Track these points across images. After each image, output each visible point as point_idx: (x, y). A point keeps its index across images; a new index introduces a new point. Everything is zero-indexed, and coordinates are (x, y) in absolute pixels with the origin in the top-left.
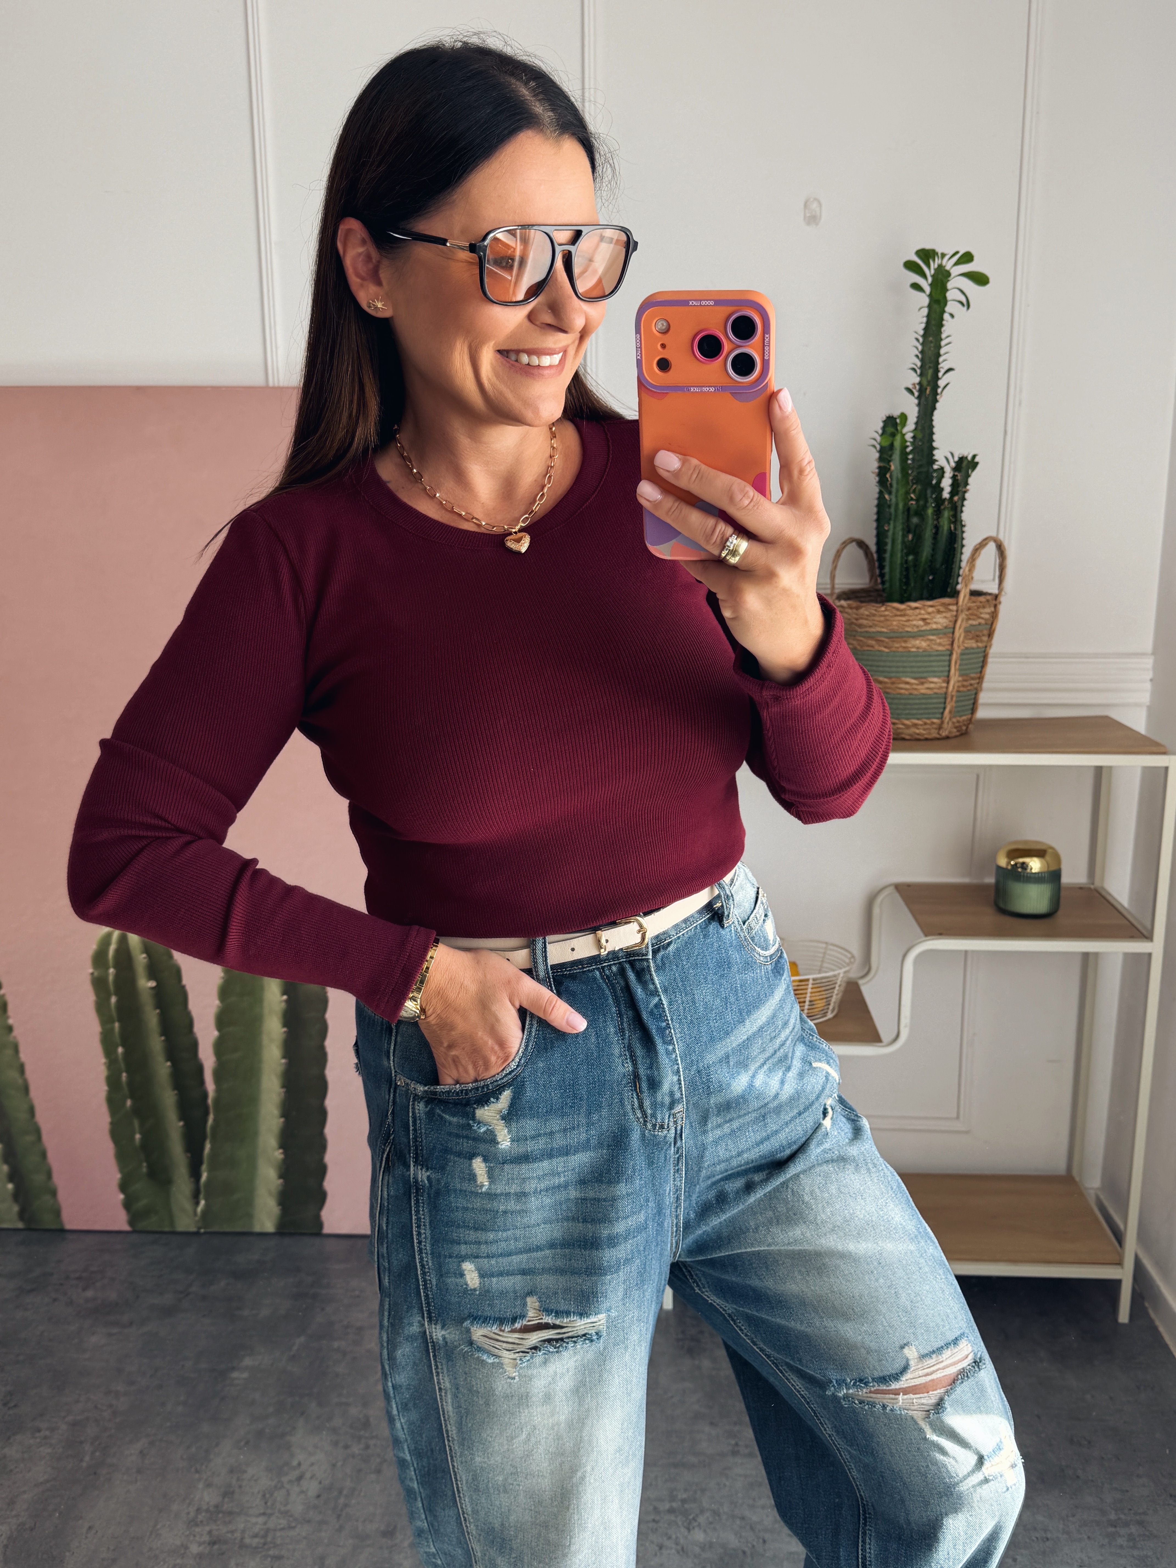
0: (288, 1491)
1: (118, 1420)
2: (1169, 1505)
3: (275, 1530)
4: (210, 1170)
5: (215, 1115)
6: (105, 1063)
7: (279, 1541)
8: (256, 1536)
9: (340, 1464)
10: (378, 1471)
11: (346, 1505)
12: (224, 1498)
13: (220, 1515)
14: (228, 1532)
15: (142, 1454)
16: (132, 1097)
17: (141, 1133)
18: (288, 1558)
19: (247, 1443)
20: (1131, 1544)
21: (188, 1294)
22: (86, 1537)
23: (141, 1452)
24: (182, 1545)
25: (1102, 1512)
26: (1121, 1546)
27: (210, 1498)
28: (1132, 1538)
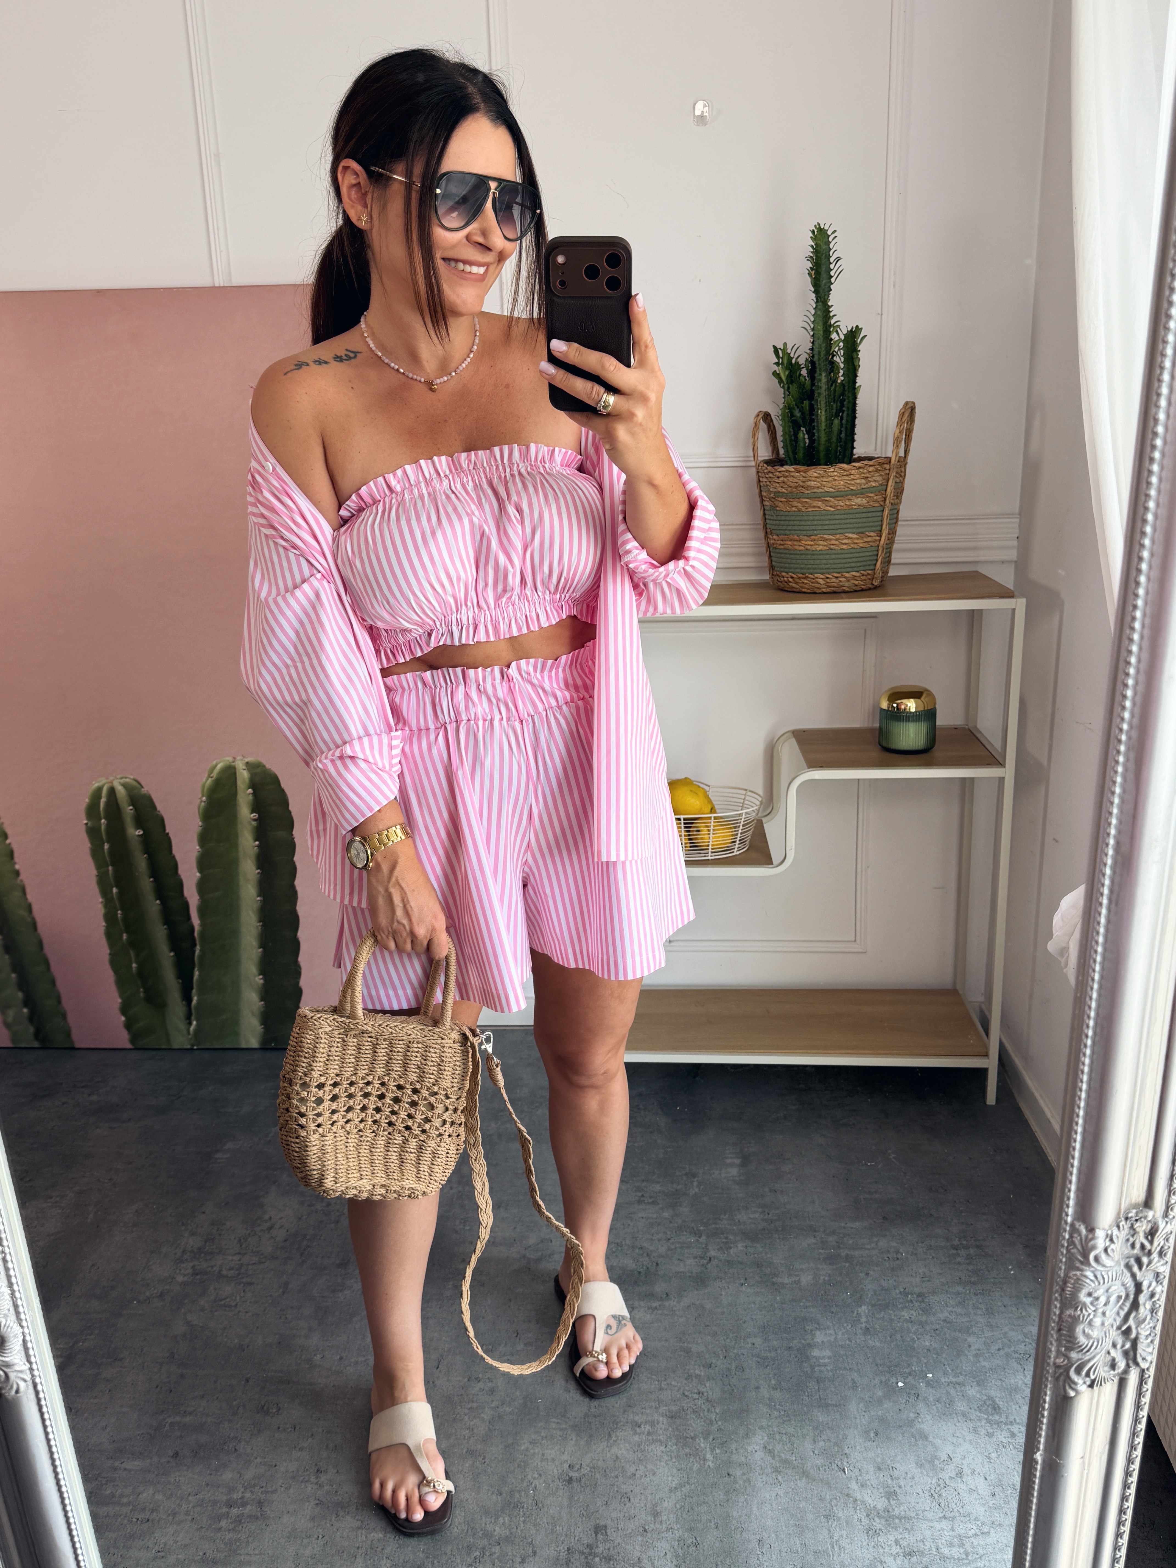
0: (260, 1237)
1: (117, 1190)
2: (1005, 1234)
3: (248, 1265)
4: (199, 995)
5: (200, 946)
6: (102, 902)
7: (250, 1272)
8: (231, 1269)
9: (304, 1217)
11: (308, 1246)
12: (206, 1242)
13: (203, 1255)
14: (208, 1267)
15: (138, 1213)
16: (127, 933)
17: (136, 963)
19: (227, 1204)
20: (968, 1261)
21: (180, 1097)
22: (90, 1272)
23: (137, 1211)
24: (170, 1276)
25: (948, 1240)
26: (959, 1263)
27: (193, 1242)
28: (969, 1257)
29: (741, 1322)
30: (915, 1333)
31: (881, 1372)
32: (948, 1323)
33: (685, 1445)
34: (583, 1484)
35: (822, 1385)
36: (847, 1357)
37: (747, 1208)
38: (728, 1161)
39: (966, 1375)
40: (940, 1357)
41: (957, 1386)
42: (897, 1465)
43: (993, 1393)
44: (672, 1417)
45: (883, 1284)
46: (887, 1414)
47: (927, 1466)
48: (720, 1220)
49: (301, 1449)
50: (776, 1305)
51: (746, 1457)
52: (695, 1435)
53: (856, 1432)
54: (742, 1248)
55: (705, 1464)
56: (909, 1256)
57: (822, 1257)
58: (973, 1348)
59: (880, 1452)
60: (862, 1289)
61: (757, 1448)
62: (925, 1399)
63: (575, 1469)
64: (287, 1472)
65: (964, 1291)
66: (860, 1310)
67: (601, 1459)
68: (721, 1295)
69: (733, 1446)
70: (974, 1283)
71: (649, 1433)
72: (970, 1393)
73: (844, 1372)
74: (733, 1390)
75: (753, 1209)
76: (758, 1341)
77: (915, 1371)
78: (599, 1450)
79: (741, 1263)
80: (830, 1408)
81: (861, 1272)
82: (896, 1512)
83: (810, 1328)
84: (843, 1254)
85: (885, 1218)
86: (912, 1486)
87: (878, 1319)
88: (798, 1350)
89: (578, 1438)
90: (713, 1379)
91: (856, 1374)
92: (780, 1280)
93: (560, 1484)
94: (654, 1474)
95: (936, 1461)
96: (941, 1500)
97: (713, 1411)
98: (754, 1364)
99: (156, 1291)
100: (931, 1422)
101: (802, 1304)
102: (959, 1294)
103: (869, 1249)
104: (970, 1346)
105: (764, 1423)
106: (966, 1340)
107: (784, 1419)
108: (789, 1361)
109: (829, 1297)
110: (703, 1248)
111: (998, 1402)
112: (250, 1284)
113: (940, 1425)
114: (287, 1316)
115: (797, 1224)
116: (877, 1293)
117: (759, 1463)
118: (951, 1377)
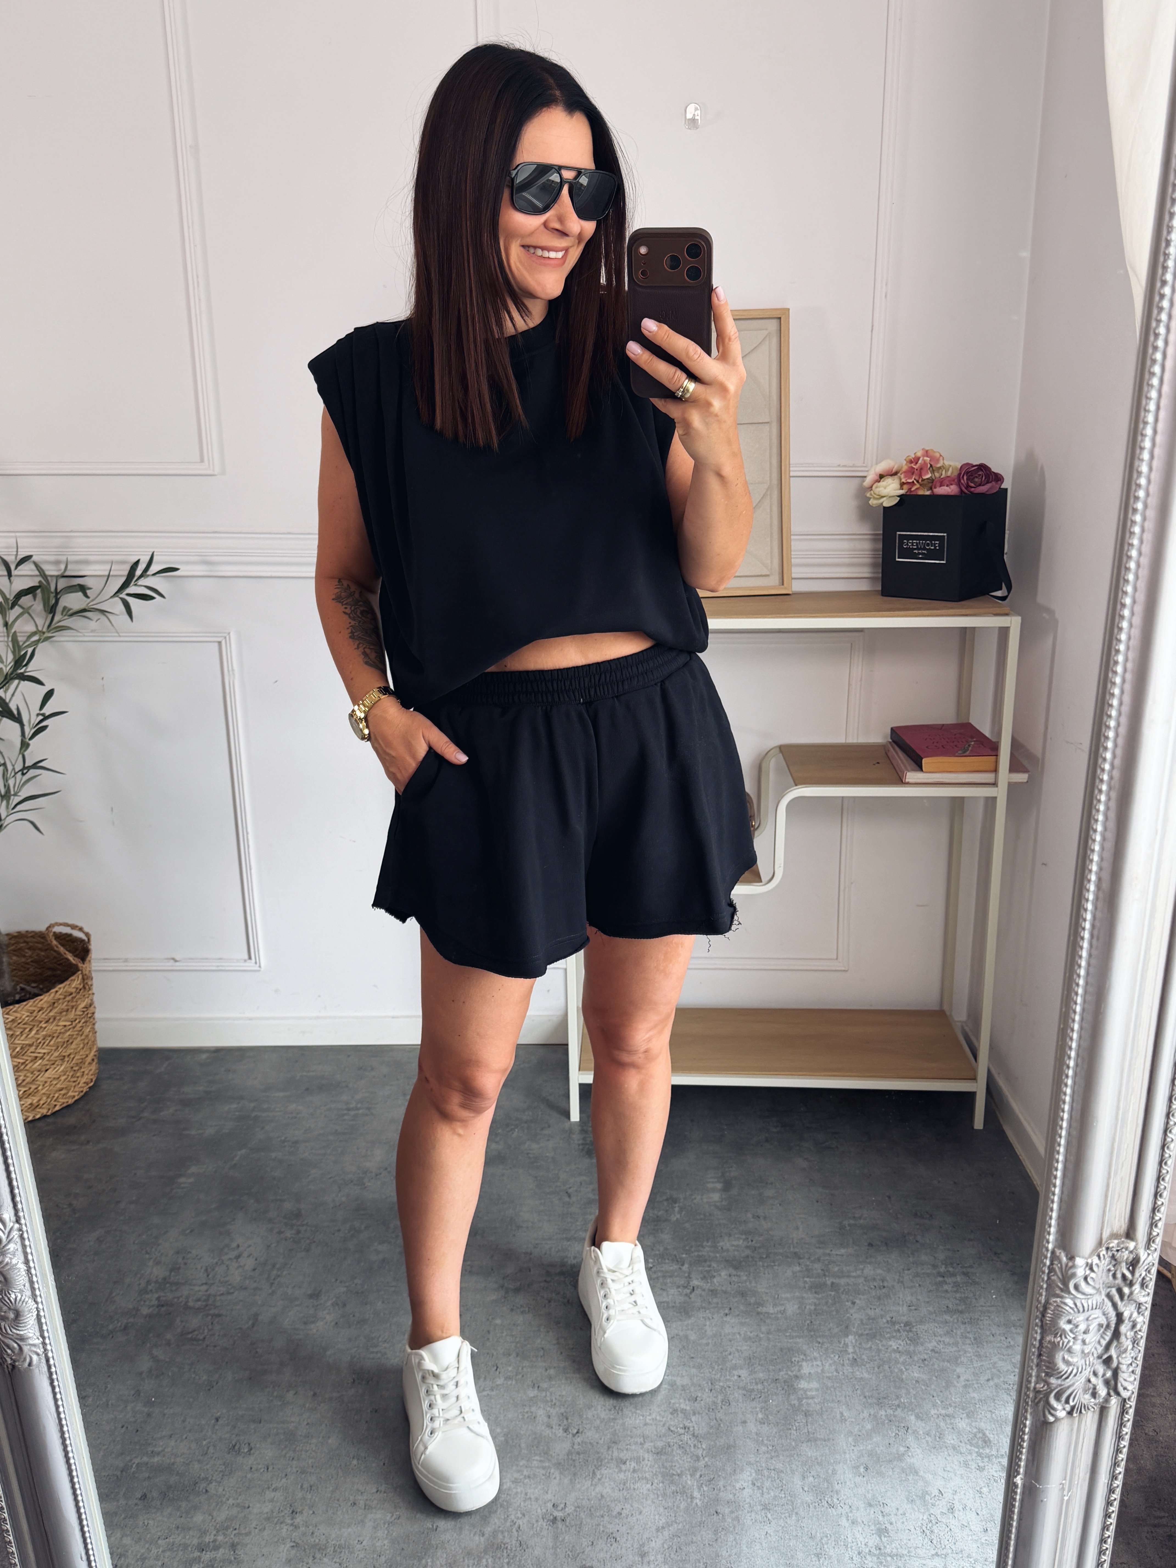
0: (227, 1266)
1: (77, 1216)
2: (992, 1260)
3: (215, 1296)
7: (218, 1304)
8: (198, 1300)
9: (273, 1245)
10: (308, 1250)
11: (278, 1276)
13: (168, 1285)
14: (174, 1298)
15: (99, 1240)
18: (226, 1316)
19: (191, 1231)
20: (955, 1289)
21: (140, 1119)
23: (98, 1239)
24: (134, 1308)
25: (934, 1266)
26: (946, 1291)
27: (159, 1272)
28: (956, 1285)
29: (727, 1353)
30: (903, 1363)
31: (870, 1404)
32: (937, 1352)
33: (672, 1482)
34: (567, 1524)
35: (810, 1419)
36: (835, 1389)
37: (730, 1235)
38: (710, 1186)
39: (956, 1407)
40: (929, 1389)
41: (947, 1418)
42: (888, 1501)
43: (982, 1425)
44: (658, 1453)
45: (870, 1313)
46: (877, 1448)
47: (918, 1502)
48: (703, 1247)
49: (275, 1490)
50: (762, 1336)
51: (735, 1495)
52: (682, 1471)
53: (845, 1467)
54: (725, 1277)
55: (692, 1502)
56: (895, 1284)
57: (807, 1286)
58: (962, 1379)
59: (870, 1488)
60: (849, 1318)
61: (745, 1485)
62: (915, 1432)
63: (560, 1508)
64: (260, 1513)
65: (952, 1319)
66: (846, 1339)
67: (586, 1498)
68: (705, 1325)
69: (721, 1483)
70: (961, 1312)
71: (634, 1471)
72: (960, 1425)
73: (832, 1405)
74: (720, 1424)
75: (736, 1236)
76: (744, 1373)
77: (904, 1403)
78: (583, 1488)
79: (725, 1292)
80: (819, 1443)
81: (848, 1301)
82: (888, 1551)
83: (797, 1359)
84: (829, 1283)
85: (870, 1245)
86: (903, 1523)
87: (865, 1349)
88: (785, 1382)
89: (562, 1477)
90: (699, 1413)
91: (844, 1407)
92: (764, 1310)
93: (545, 1524)
94: (641, 1513)
95: (927, 1496)
96: (933, 1537)
97: (700, 1446)
98: (741, 1397)
99: (120, 1324)
100: (921, 1456)
101: (788, 1334)
102: (947, 1322)
103: (855, 1277)
104: (959, 1377)
105: (752, 1458)
106: (955, 1371)
107: (773, 1454)
108: (776, 1393)
109: (815, 1327)
110: (686, 1277)
111: (988, 1435)
112: (219, 1315)
113: (930, 1460)
114: (258, 1350)
115: (781, 1251)
116: (865, 1321)
117: (748, 1500)
118: (940, 1409)
